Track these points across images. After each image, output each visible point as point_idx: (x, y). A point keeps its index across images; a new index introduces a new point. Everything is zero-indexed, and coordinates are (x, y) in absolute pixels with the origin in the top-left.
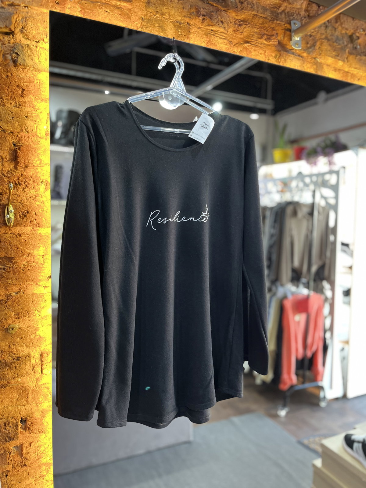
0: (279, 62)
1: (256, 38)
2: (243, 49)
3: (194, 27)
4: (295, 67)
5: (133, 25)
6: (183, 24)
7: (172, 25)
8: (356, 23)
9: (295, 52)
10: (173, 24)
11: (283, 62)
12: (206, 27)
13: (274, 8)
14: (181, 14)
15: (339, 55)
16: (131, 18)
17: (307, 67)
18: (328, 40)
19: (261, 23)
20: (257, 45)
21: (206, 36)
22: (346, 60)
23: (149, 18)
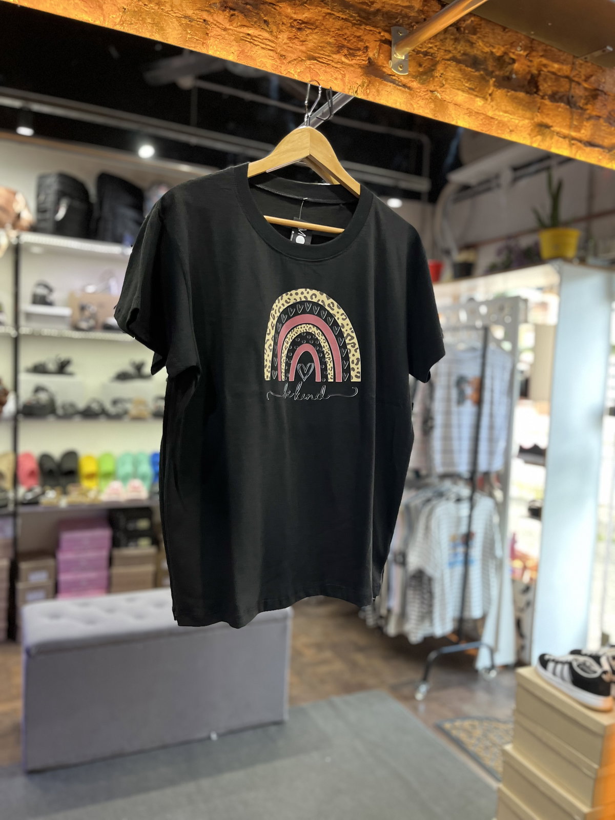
0: (368, 95)
1: (329, 52)
2: (305, 69)
3: (216, 27)
4: (396, 104)
5: (107, 19)
6: (195, 22)
7: (176, 23)
8: (510, 36)
9: (397, 79)
10: (177, 20)
11: (373, 95)
12: (238, 29)
13: (364, 5)
14: (193, 6)
15: (476, 88)
16: (104, 7)
17: (419, 105)
18: (458, 62)
19: (338, 27)
20: (330, 64)
21: (236, 42)
22: (488, 96)
23: (136, 10)
